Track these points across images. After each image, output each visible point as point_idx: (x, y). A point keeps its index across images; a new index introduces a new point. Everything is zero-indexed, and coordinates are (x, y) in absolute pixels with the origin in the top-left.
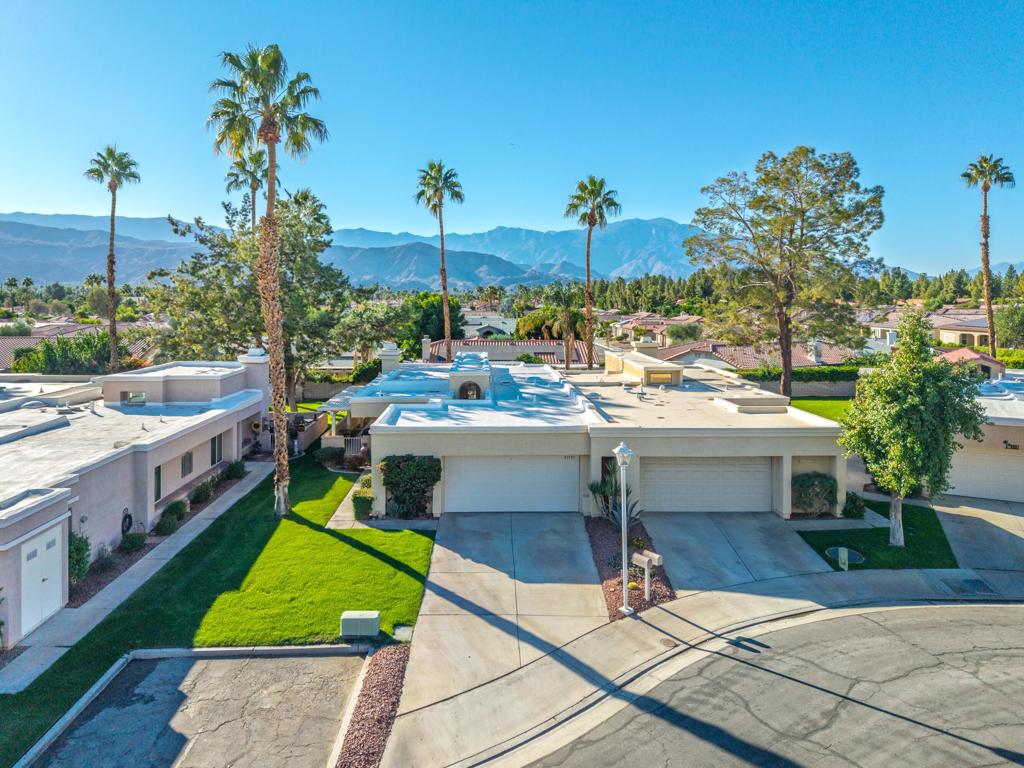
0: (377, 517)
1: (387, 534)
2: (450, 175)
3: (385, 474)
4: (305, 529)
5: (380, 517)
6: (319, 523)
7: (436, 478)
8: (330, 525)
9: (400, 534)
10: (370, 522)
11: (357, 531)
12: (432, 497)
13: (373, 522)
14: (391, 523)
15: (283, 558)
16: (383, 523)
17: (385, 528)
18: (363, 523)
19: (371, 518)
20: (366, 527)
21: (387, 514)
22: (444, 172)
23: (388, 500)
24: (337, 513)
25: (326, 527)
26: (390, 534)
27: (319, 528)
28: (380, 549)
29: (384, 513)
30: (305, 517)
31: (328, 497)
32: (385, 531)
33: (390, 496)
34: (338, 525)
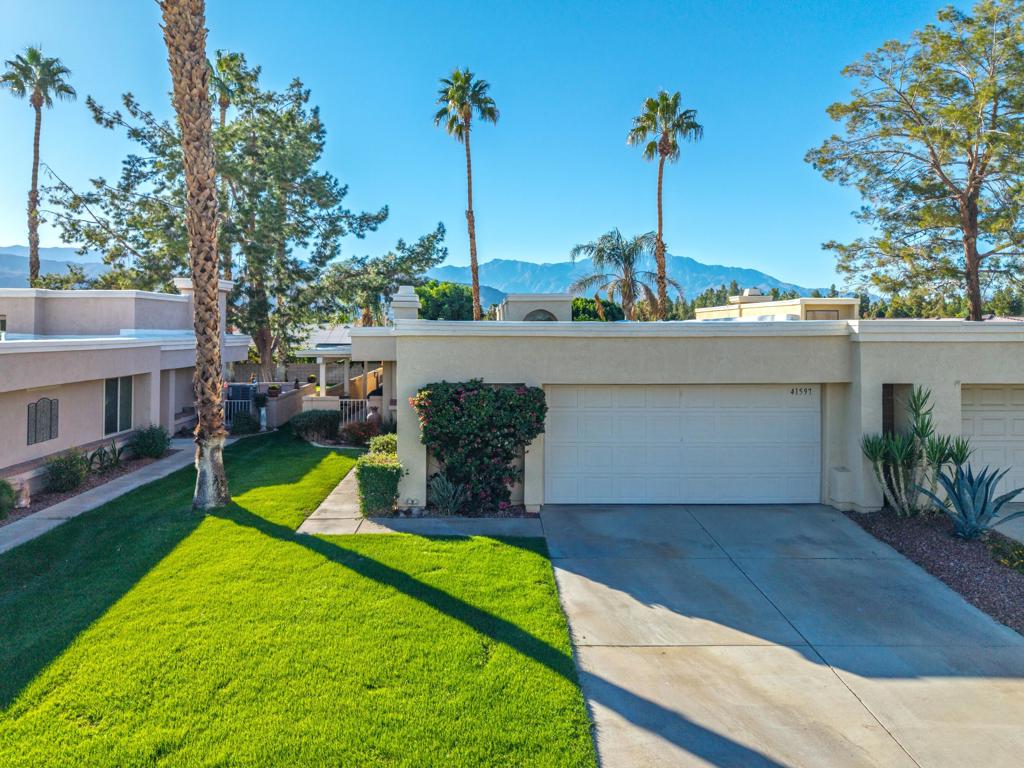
0: (408, 513)
1: (437, 545)
2: (481, 87)
3: (427, 418)
4: (252, 534)
5: (415, 511)
6: (286, 522)
7: (536, 428)
8: (309, 527)
9: (469, 545)
10: (396, 520)
11: (370, 538)
12: (522, 471)
13: (401, 521)
14: (442, 524)
15: (178, 603)
16: (424, 522)
17: (431, 532)
18: (380, 523)
19: (397, 513)
20: (388, 531)
21: (430, 505)
22: (473, 82)
23: (430, 478)
24: (323, 505)
25: (300, 531)
26: (447, 545)
27: (284, 533)
28: (429, 578)
29: (423, 504)
30: (255, 512)
31: (308, 481)
32: (433, 538)
33: (436, 469)
34: (326, 528)
